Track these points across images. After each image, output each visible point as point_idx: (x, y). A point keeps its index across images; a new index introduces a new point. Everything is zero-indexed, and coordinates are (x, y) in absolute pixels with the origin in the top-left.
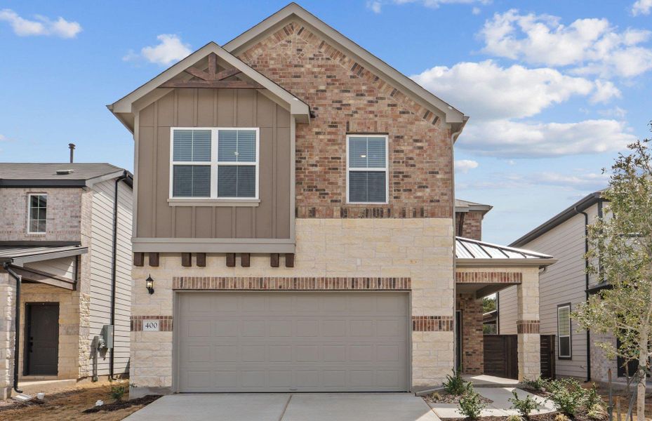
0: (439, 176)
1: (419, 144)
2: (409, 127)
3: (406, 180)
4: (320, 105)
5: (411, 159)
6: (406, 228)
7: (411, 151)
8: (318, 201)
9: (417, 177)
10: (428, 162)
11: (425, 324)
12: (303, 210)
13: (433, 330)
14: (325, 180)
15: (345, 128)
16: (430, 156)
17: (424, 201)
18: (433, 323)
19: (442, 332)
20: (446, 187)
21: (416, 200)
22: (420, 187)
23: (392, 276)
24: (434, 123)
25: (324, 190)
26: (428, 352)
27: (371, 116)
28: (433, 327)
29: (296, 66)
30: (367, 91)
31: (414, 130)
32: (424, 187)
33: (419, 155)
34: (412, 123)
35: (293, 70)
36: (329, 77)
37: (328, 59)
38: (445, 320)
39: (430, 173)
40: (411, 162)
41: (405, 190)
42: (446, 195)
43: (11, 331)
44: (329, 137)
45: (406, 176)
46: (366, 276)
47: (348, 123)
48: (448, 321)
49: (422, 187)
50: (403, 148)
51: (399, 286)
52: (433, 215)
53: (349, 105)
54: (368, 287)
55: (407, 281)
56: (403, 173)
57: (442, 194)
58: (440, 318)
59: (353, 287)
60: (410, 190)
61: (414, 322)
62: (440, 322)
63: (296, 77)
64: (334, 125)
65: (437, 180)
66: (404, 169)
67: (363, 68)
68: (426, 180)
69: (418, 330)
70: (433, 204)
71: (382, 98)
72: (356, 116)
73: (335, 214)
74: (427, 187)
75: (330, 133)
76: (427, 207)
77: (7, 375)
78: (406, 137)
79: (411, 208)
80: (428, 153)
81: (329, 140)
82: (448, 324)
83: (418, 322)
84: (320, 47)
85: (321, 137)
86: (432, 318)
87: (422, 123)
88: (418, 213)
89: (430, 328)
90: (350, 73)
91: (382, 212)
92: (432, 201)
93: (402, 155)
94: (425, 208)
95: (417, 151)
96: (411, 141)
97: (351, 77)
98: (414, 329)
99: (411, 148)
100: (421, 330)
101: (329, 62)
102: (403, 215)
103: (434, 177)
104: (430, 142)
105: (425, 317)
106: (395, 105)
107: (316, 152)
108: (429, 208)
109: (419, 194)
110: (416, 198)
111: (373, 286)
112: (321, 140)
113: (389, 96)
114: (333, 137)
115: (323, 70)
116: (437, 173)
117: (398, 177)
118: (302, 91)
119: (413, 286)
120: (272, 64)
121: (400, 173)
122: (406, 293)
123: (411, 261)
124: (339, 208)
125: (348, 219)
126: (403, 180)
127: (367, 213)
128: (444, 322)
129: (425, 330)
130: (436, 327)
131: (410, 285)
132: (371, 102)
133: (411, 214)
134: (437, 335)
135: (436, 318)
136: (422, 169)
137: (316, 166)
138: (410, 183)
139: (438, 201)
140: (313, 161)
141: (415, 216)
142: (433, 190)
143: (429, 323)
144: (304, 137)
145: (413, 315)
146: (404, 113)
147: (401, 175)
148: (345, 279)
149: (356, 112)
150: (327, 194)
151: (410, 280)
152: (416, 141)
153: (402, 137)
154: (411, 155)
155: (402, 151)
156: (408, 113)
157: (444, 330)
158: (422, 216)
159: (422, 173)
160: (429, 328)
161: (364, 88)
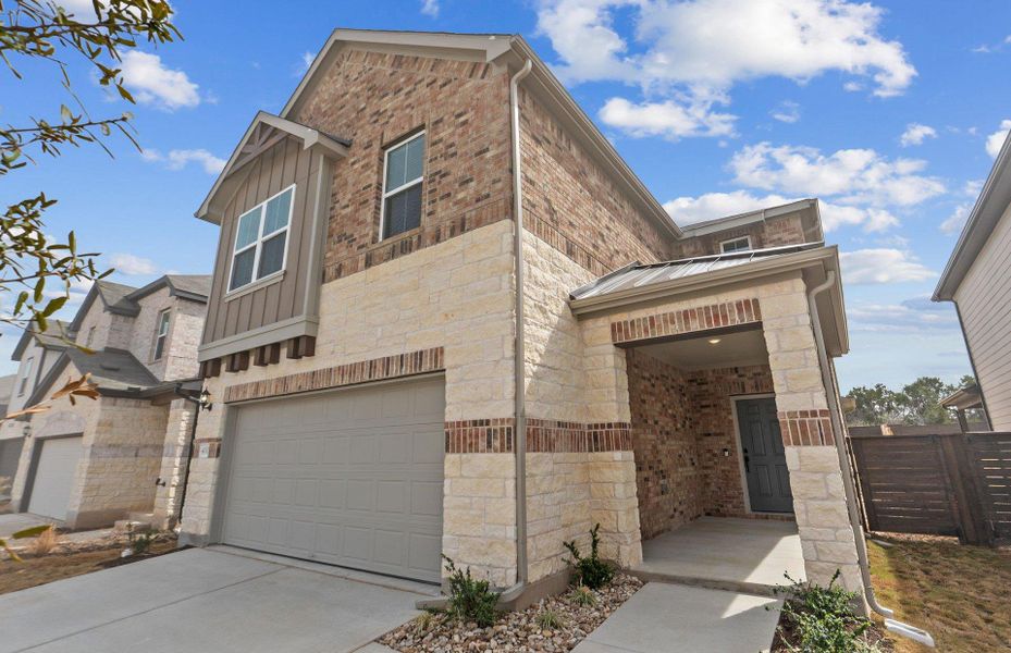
0: (488, 155)
1: (462, 119)
2: (450, 100)
3: (444, 180)
4: (358, 128)
5: (452, 145)
6: (440, 258)
7: (453, 134)
8: (344, 253)
9: (458, 169)
10: (474, 140)
11: (465, 438)
12: (331, 271)
13: (477, 451)
14: (354, 221)
15: (379, 142)
16: (478, 129)
17: (467, 205)
18: (477, 436)
19: (492, 455)
20: (500, 167)
21: (455, 209)
22: (461, 184)
23: (419, 349)
24: (483, 77)
25: (352, 235)
26: (467, 500)
27: (408, 111)
28: (477, 443)
29: (342, 96)
30: (405, 82)
31: (457, 101)
32: (467, 182)
33: (462, 135)
34: (455, 93)
35: (338, 104)
36: (370, 89)
37: (371, 69)
38: (498, 427)
39: (477, 155)
40: (452, 150)
41: (442, 198)
42: (499, 181)
43: (183, 456)
44: (362, 163)
45: (444, 175)
46: (386, 355)
47: (383, 134)
48: (502, 430)
49: (465, 182)
50: (442, 135)
51: (426, 366)
52: (479, 223)
53: (386, 111)
54: (387, 374)
55: (438, 353)
56: (440, 171)
57: (494, 182)
58: (488, 422)
59: (370, 376)
60: (449, 195)
61: (447, 434)
62: (489, 430)
63: (342, 108)
64: (369, 145)
65: (487, 162)
66: (442, 165)
67: (402, 57)
68: (471, 168)
69: (453, 452)
70: (479, 204)
71: (420, 81)
72: (392, 120)
73: (360, 265)
74: (471, 180)
75: (364, 158)
76: (470, 214)
77: (172, 503)
78: (446, 118)
79: (448, 223)
80: (475, 124)
81: (363, 167)
82: (502, 437)
83: (453, 433)
84: (365, 61)
85: (356, 166)
86: (475, 423)
87: (468, 85)
88: (460, 227)
89: (472, 448)
90: (390, 71)
91: (411, 243)
92: (478, 200)
93: (441, 145)
94: (467, 216)
95: (460, 130)
96: (453, 118)
97: (391, 75)
98: (447, 450)
99: (450, 131)
100: (458, 452)
101: (371, 72)
102: (437, 239)
103: (482, 158)
104: (478, 109)
105: (464, 423)
106: (434, 81)
107: (350, 188)
108: (474, 213)
109: (460, 196)
110: (455, 204)
111: (394, 371)
112: (355, 171)
113: (429, 73)
114: (366, 161)
115: (365, 85)
116: (487, 150)
117: (434, 180)
118: (344, 121)
119: (448, 362)
120: (324, 107)
121: (436, 173)
122: (438, 377)
123: (446, 315)
124: (364, 255)
125: (373, 268)
126: (440, 182)
127: (394, 251)
128: (495, 431)
129: (465, 452)
130: (482, 444)
131: (442, 361)
132: (410, 92)
133: (448, 233)
134: (482, 460)
135: (481, 423)
136: (466, 153)
137: (347, 206)
138: (448, 184)
139: (488, 196)
140: (345, 202)
141: (452, 235)
142: (479, 182)
143: (471, 435)
144: (340, 175)
145: (447, 420)
146: (445, 85)
147: (437, 177)
148: (363, 363)
149: (392, 116)
150: (355, 239)
151: (442, 352)
152: (459, 115)
153: (441, 120)
154: (451, 141)
155: (441, 140)
156: (450, 81)
157: (496, 451)
158: (463, 230)
159: (466, 161)
160: (471, 445)
161: (402, 80)
